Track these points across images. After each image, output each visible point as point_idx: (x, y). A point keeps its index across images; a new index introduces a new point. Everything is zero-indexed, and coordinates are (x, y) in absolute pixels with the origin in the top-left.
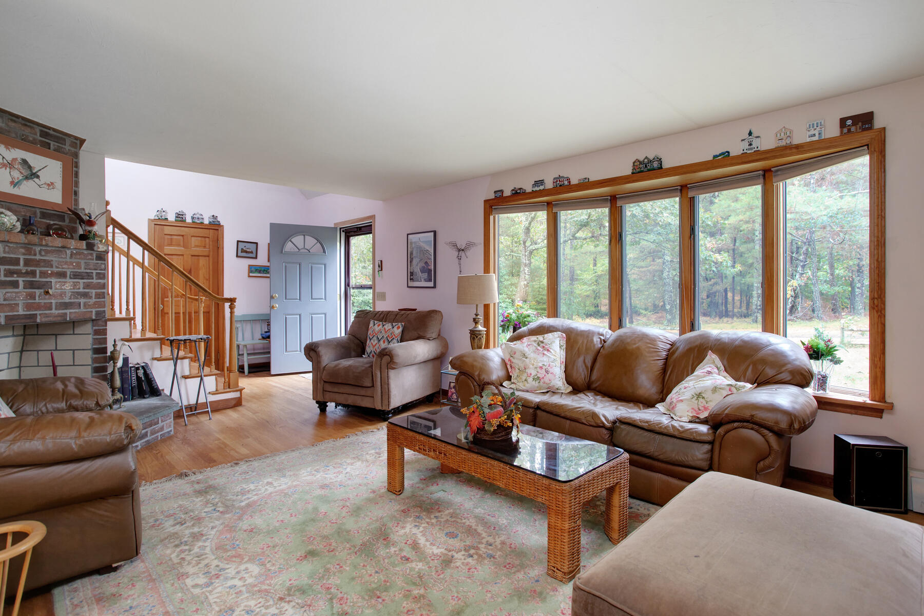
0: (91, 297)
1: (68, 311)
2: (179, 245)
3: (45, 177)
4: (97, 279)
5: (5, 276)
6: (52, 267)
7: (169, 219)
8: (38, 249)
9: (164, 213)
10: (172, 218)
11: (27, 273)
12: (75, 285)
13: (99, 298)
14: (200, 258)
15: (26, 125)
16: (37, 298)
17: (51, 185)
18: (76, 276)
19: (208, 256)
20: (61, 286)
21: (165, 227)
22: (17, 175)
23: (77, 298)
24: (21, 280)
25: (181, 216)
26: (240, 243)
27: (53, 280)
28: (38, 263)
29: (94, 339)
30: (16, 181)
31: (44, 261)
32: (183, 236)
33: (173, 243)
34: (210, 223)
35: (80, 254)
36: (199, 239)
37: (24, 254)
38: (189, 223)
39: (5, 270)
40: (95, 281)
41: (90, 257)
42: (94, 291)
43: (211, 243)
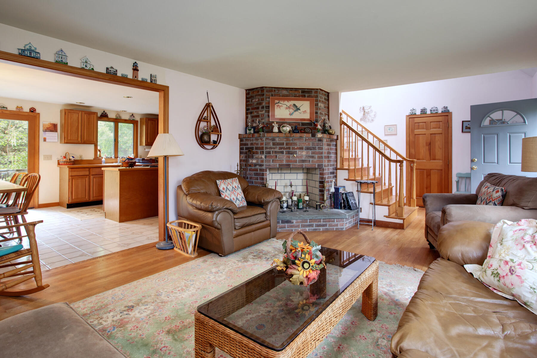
0: (315, 158)
1: (304, 164)
2: (423, 128)
3: (302, 109)
4: (318, 150)
5: (279, 149)
6: (297, 145)
7: (417, 114)
8: (291, 138)
9: (414, 111)
10: (418, 112)
11: (287, 148)
12: (307, 153)
13: (320, 158)
14: (436, 135)
15: (296, 91)
16: (291, 158)
17: (305, 112)
18: (308, 149)
19: (442, 134)
20: (301, 153)
21: (415, 118)
22: (291, 111)
23: (308, 158)
24: (284, 151)
25: (423, 111)
26: (464, 123)
27: (297, 151)
28: (291, 144)
29: (320, 177)
30: (291, 113)
31: (294, 143)
32: (425, 122)
33: (420, 128)
34: (442, 112)
35: (310, 139)
36: (436, 123)
37: (286, 141)
38: (429, 114)
39: (279, 147)
40: (317, 151)
41: (315, 140)
42: (317, 156)
43: (443, 125)
